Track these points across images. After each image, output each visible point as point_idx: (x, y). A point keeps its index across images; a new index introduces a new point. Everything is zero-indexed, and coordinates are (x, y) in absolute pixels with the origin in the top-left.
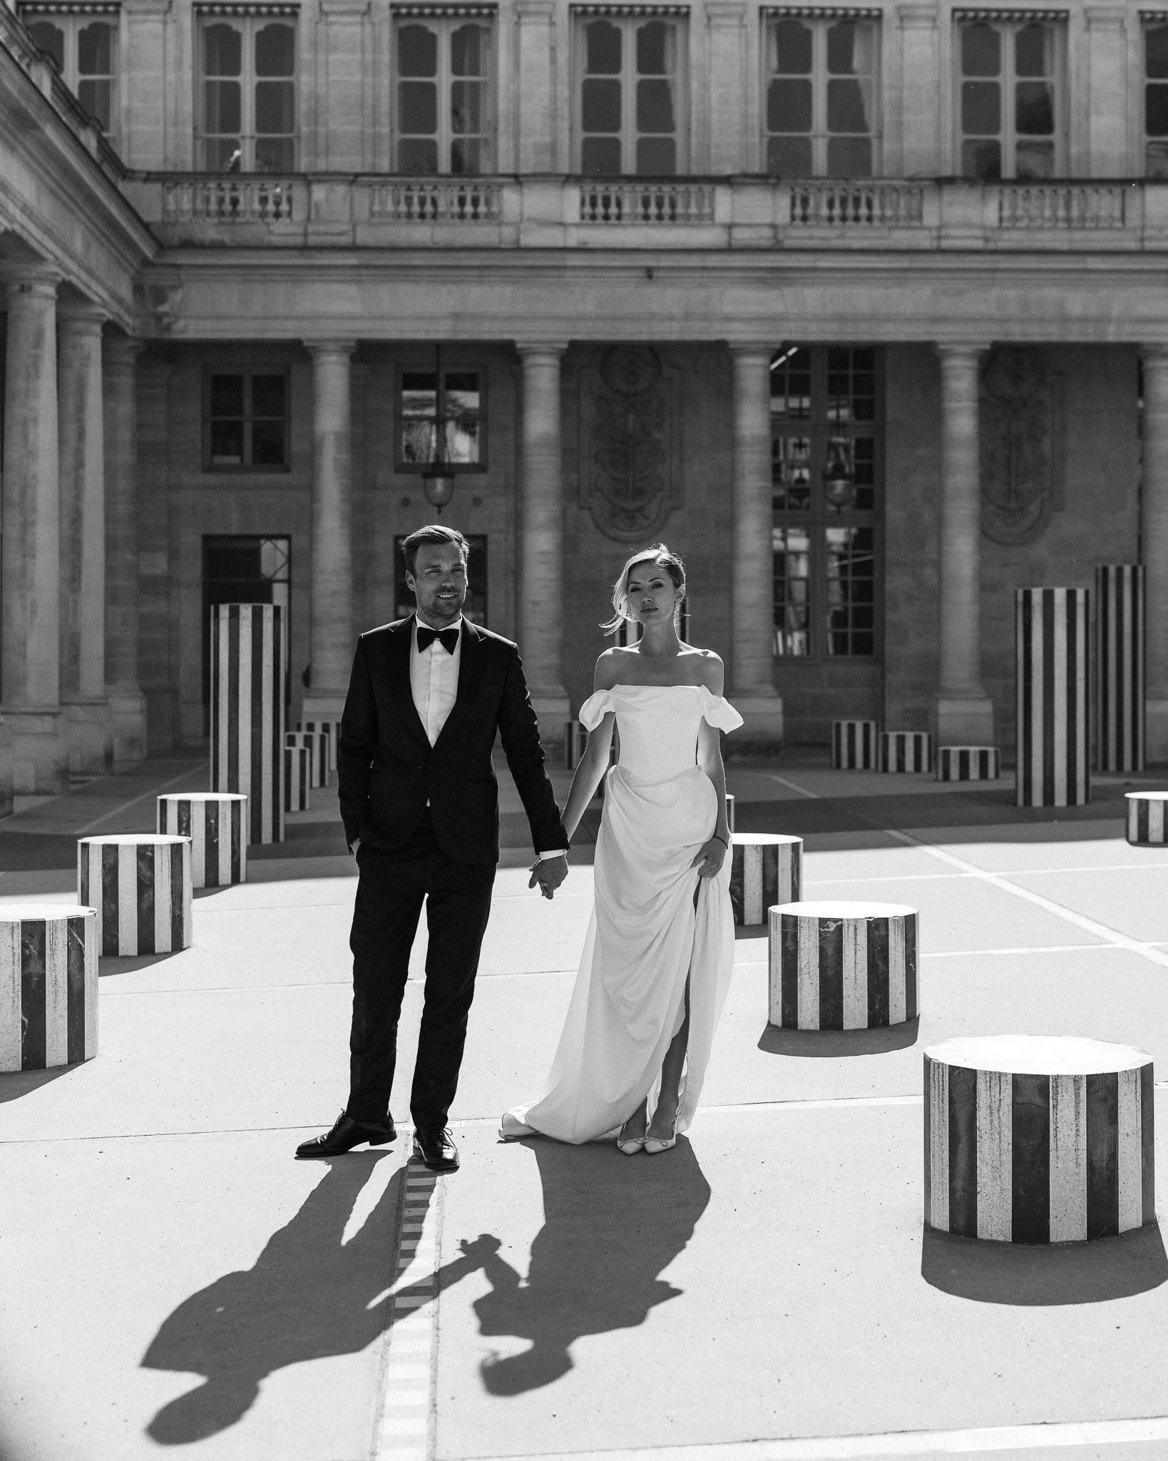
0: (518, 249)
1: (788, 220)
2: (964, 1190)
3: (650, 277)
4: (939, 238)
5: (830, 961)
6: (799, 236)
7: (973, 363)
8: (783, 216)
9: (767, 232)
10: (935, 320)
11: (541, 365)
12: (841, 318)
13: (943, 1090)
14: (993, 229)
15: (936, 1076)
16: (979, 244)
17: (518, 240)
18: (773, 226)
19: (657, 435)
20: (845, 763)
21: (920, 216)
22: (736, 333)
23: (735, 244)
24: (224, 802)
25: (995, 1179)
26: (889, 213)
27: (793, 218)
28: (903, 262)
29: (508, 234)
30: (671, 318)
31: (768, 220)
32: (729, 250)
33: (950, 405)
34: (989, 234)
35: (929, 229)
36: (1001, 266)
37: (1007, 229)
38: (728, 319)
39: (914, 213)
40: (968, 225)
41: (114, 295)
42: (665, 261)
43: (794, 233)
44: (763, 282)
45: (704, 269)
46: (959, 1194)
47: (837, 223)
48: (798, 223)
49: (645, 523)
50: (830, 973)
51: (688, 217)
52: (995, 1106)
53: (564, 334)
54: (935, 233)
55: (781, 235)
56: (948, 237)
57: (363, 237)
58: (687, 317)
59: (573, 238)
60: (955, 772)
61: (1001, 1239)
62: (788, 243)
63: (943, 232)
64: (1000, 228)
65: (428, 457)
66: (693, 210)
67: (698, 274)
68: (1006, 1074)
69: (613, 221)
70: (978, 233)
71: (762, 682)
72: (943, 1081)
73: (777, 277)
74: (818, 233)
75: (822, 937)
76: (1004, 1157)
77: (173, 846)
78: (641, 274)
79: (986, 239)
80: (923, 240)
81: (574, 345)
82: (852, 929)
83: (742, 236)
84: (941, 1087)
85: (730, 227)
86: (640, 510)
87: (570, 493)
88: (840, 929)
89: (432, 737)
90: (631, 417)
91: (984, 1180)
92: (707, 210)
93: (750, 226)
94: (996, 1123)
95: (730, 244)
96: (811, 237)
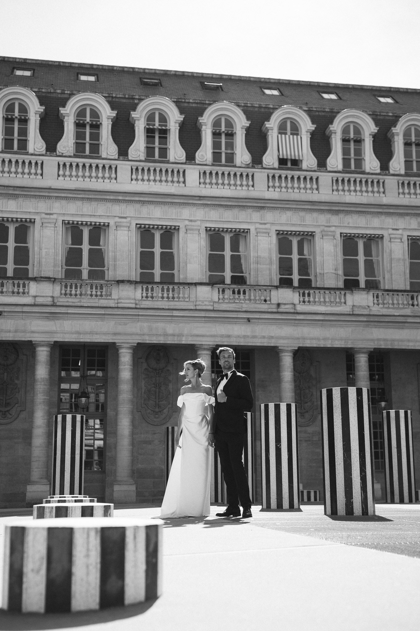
1: (59, 295)
3: (1, 315)
4: (118, 303)
6: (63, 300)
7: (130, 351)
8: (57, 293)
9: (50, 299)
10: (115, 334)
12: (78, 333)
14: (139, 300)
16: (133, 306)
18: (53, 297)
21: (110, 295)
22: (35, 338)
23: (36, 303)
26: (99, 293)
27: (61, 294)
28: (102, 311)
30: (10, 331)
31: (51, 295)
32: (35, 305)
33: (121, 367)
34: (137, 302)
35: (114, 299)
36: (142, 314)
37: (144, 300)
38: (33, 332)
39: (108, 293)
40: (129, 299)
42: (7, 309)
43: (61, 300)
44: (47, 318)
45: (23, 312)
47: (78, 296)
48: (63, 296)
51: (19, 293)
54: (116, 301)
55: (56, 301)
56: (121, 303)
58: (16, 331)
62: (58, 304)
63: (119, 301)
64: (142, 300)
66: (21, 290)
67: (21, 315)
70: (133, 301)
73: (53, 316)
74: (70, 300)
79: (136, 304)
80: (112, 304)
83: (40, 300)
85: (35, 297)
92: (26, 290)
93: (43, 296)
95: (35, 304)
96: (68, 302)
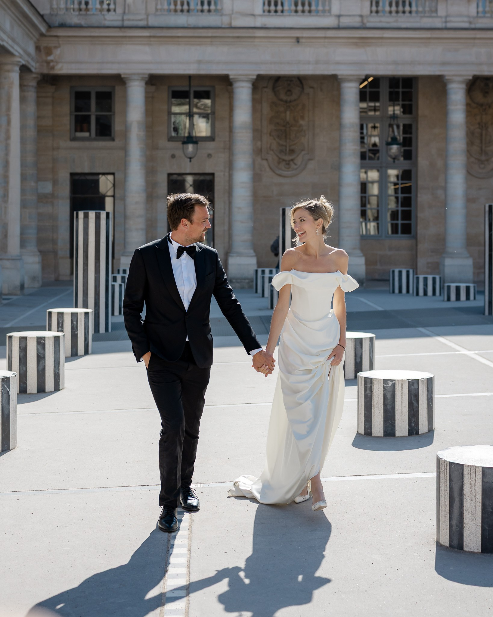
0: (231, 28)
1: (369, 12)
2: (457, 526)
3: (298, 42)
4: (446, 22)
5: (389, 401)
6: (374, 21)
7: (463, 86)
8: (366, 11)
9: (358, 19)
10: (443, 64)
11: (243, 87)
12: (396, 63)
13: (446, 474)
14: (474, 18)
15: (443, 467)
16: (466, 25)
17: (231, 23)
18: (361, 16)
19: (301, 122)
20: (397, 291)
21: (436, 11)
22: (341, 71)
23: (342, 25)
24: (81, 313)
25: (473, 520)
26: (420, 9)
27: (371, 12)
28: (427, 34)
29: (225, 21)
30: (309, 63)
31: (359, 13)
32: (338, 28)
33: (451, 107)
34: (472, 20)
35: (441, 17)
36: (478, 36)
37: (481, 17)
38: (338, 63)
39: (433, 9)
40: (461, 16)
41: (25, 52)
42: (306, 34)
43: (372, 19)
44: (356, 44)
45: (325, 38)
46: (454, 528)
47: (394, 14)
48: (374, 14)
49: (295, 167)
50: (389, 407)
51: (317, 11)
52: (473, 483)
53: (254, 72)
54: (444, 20)
55: (365, 21)
56: (450, 22)
57: (152, 21)
58: (317, 62)
59: (259, 22)
60: (453, 297)
61: (476, 551)
62: (369, 25)
63: (448, 19)
64: (477, 17)
65: (185, 133)
66: (320, 8)
67: (322, 41)
68: (478, 467)
69: (279, 13)
70: (466, 19)
71: (354, 249)
72: (446, 470)
73: (363, 42)
74: (384, 19)
75: (385, 389)
76: (477, 509)
77: (55, 337)
78: (294, 40)
79: (470, 23)
80: (438, 23)
81: (260, 77)
82: (400, 385)
83: (345, 21)
84: (445, 473)
85: (339, 16)
86: (292, 160)
87: (258, 152)
88: (394, 385)
89: (186, 306)
90: (288, 113)
91: (467, 521)
92: (327, 8)
93: (349, 16)
94: (473, 492)
95: (339, 25)
96: (380, 22)
